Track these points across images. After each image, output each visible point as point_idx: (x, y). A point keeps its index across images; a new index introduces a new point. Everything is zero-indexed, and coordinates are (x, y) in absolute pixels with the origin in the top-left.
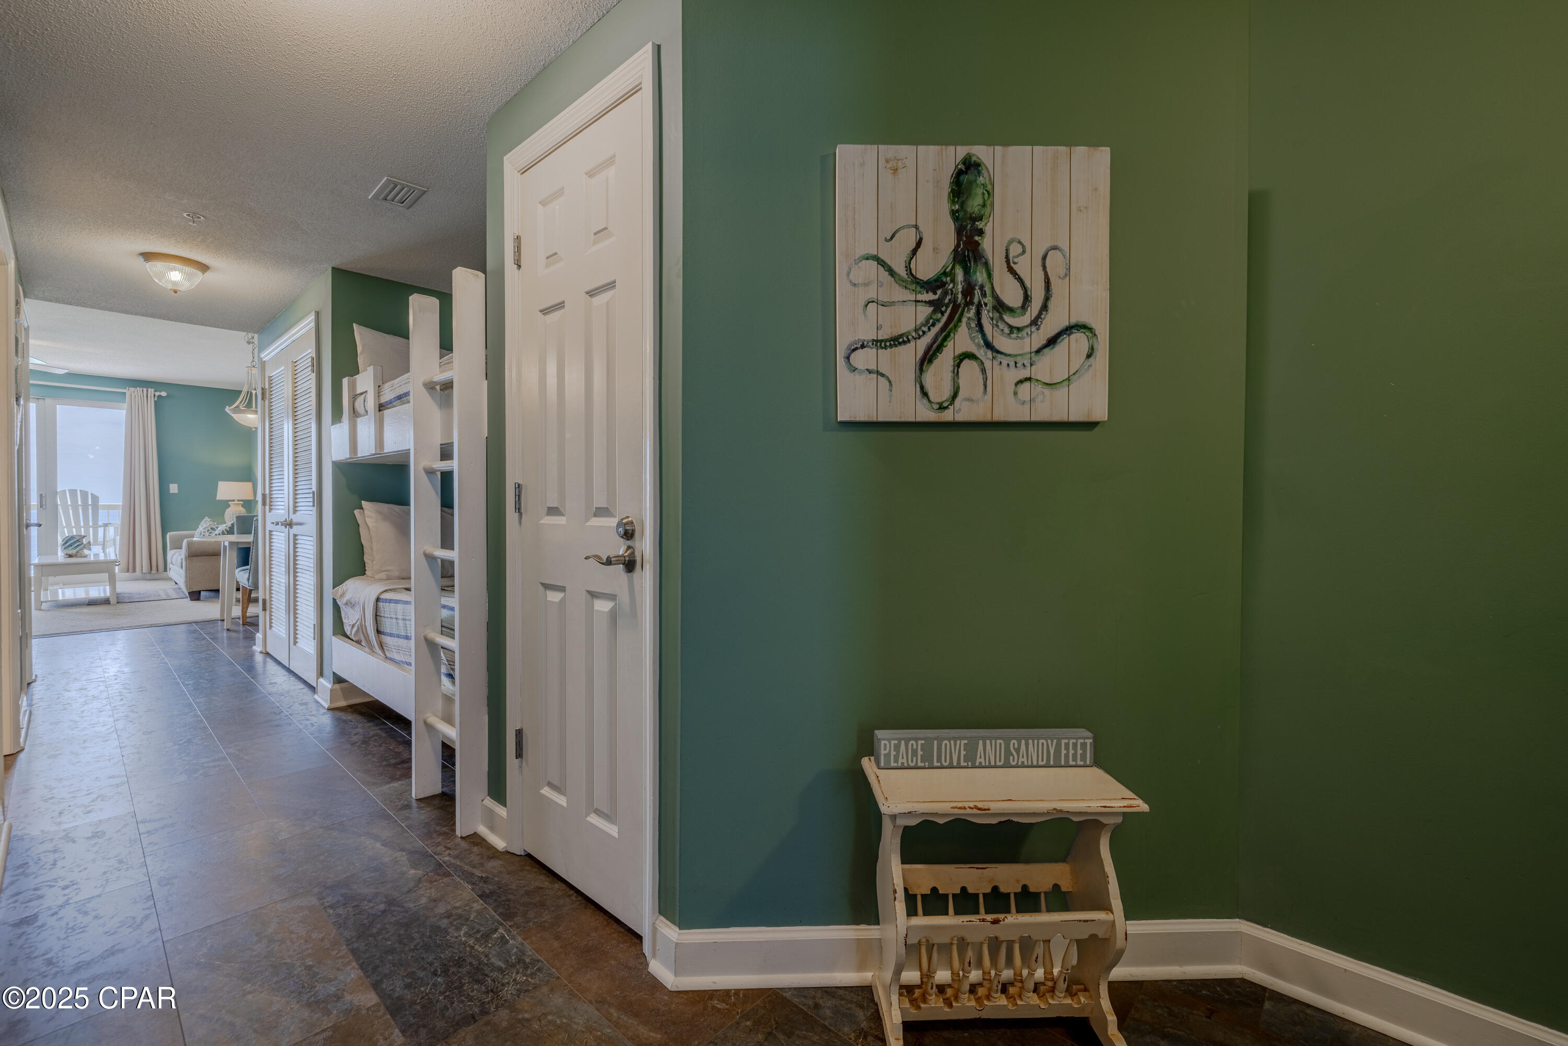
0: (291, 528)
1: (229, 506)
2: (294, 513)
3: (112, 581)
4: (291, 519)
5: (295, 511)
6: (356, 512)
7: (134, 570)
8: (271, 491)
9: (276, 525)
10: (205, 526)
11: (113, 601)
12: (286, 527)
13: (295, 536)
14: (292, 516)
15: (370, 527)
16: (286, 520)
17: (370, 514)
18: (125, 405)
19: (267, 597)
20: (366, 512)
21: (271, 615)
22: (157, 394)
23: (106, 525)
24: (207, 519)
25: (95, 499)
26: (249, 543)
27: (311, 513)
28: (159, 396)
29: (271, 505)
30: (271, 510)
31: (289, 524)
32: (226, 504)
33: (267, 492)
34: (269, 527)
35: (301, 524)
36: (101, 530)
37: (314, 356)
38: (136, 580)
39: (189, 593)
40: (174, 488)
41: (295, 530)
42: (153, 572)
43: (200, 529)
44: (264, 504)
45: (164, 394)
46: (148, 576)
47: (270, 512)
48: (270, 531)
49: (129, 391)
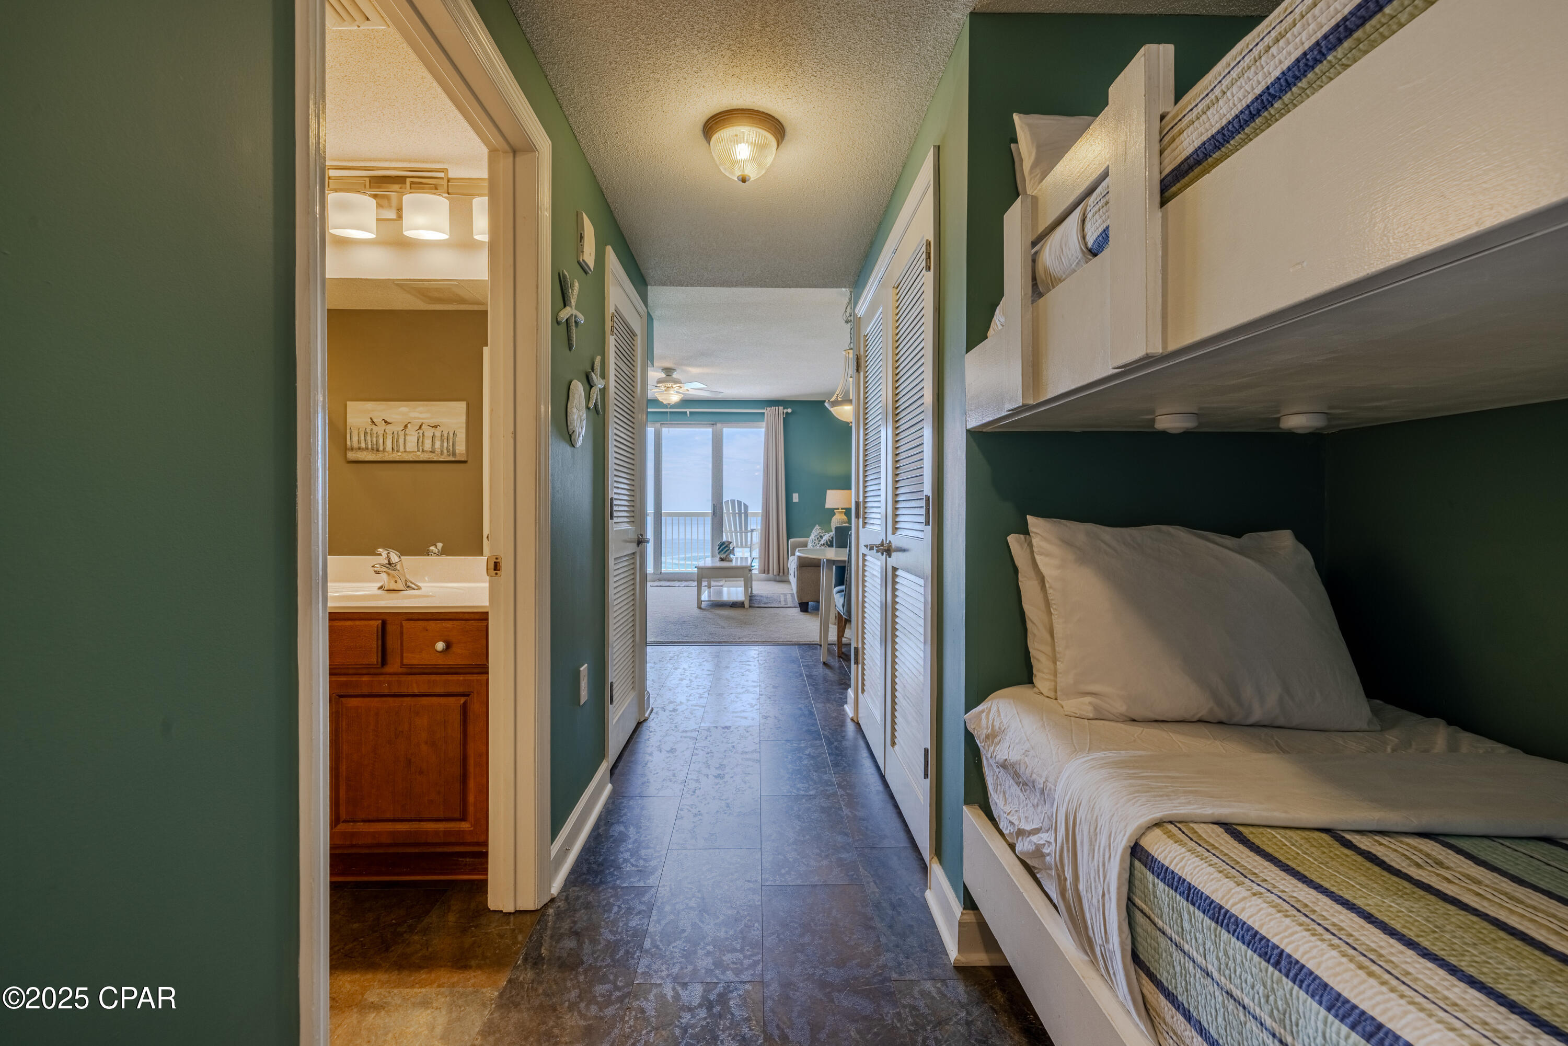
0: (890, 556)
1: (834, 514)
2: (893, 533)
3: (748, 584)
4: (890, 542)
5: (895, 529)
6: (1012, 539)
7: (768, 573)
8: (865, 497)
9: (870, 549)
10: (816, 534)
11: (747, 605)
12: (882, 554)
13: (895, 569)
14: (891, 537)
15: (1047, 578)
16: (882, 544)
17: (1044, 544)
18: (764, 424)
19: (860, 646)
20: (1035, 541)
21: (863, 669)
22: (785, 411)
23: (752, 531)
24: (817, 527)
25: (746, 507)
26: (844, 562)
27: (920, 535)
28: (787, 413)
29: (865, 518)
30: (865, 524)
31: (887, 550)
32: (832, 512)
33: (861, 499)
34: (863, 550)
35: (903, 550)
36: (749, 534)
37: (932, 239)
38: (770, 580)
39: (800, 604)
40: (796, 498)
41: (896, 559)
42: (781, 574)
43: (812, 537)
44: (857, 516)
45: (789, 411)
46: (778, 578)
47: (864, 527)
48: (864, 555)
49: (767, 411)
